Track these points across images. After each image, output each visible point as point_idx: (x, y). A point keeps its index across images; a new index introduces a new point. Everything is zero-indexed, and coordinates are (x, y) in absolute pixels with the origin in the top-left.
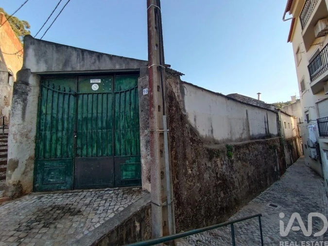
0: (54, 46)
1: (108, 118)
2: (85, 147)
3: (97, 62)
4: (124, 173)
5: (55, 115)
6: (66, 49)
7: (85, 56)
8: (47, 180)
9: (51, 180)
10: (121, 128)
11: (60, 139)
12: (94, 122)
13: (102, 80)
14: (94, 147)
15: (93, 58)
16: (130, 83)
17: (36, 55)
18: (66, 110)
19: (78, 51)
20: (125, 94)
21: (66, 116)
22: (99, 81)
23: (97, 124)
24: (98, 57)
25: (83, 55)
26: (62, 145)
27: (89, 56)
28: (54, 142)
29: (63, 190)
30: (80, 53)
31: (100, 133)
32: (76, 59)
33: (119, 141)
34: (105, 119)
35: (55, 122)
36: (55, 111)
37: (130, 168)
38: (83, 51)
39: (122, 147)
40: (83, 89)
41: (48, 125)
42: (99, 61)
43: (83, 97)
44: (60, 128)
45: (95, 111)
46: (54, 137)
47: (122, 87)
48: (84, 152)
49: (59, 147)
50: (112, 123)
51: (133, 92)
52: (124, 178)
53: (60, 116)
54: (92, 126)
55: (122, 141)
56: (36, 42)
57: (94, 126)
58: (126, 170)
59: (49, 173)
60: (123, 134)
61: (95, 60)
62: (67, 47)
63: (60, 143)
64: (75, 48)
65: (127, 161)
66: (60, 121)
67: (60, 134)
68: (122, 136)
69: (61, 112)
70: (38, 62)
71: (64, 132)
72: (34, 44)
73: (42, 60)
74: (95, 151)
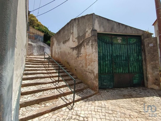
0: (106, 20)
1: (126, 56)
2: (117, 69)
3: (125, 29)
4: (134, 81)
5: (104, 53)
6: (112, 22)
7: (120, 26)
8: (103, 83)
9: (105, 84)
10: (132, 60)
11: (107, 64)
12: (120, 57)
13: (122, 38)
14: (121, 69)
15: (123, 27)
16: (134, 40)
17: (99, 23)
18: (108, 51)
19: (117, 24)
20: (132, 45)
21: (109, 54)
22: (121, 38)
23: (122, 58)
24: (126, 27)
25: (119, 25)
26: (108, 67)
27: (122, 26)
28: (104, 66)
29: (110, 88)
30: (118, 25)
31: (123, 62)
32: (116, 27)
33: (131, 66)
34: (125, 56)
35: (104, 56)
36: (104, 51)
37: (136, 79)
38: (119, 24)
39: (132, 69)
40: (115, 42)
41: (101, 58)
42: (126, 29)
43: (115, 45)
44: (106, 59)
45: (120, 52)
46: (104, 64)
47: (131, 42)
48: (117, 71)
49: (107, 68)
50: (128, 58)
51: (135, 44)
52: (134, 83)
53: (106, 54)
54: (120, 59)
55: (132, 66)
56: (99, 17)
57: (121, 59)
58: (135, 80)
59: (104, 81)
60: (132, 63)
61: (124, 28)
62: (112, 21)
63: (107, 66)
64: (116, 22)
65: (135, 76)
66: (106, 56)
67: (107, 62)
68: (132, 64)
69: (106, 52)
70: (100, 27)
71: (108, 61)
72: (97, 18)
73: (102, 26)
74: (121, 71)
